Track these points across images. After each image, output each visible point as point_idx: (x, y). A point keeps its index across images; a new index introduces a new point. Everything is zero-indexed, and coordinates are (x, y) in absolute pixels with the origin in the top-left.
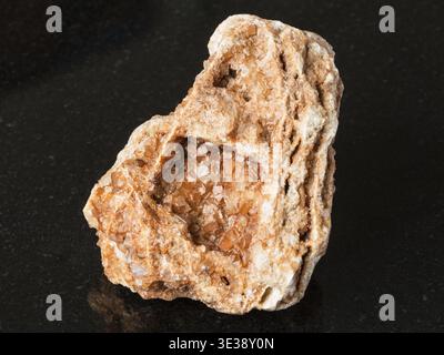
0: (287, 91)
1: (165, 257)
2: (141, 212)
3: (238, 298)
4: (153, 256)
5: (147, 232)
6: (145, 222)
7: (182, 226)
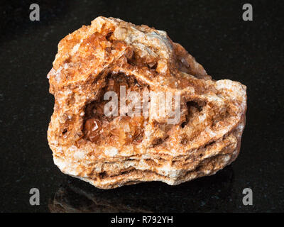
0: (190, 154)
1: (71, 92)
2: (97, 71)
3: (56, 142)
4: (70, 86)
5: (84, 78)
6: (90, 75)
7: (93, 98)
